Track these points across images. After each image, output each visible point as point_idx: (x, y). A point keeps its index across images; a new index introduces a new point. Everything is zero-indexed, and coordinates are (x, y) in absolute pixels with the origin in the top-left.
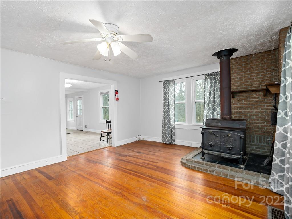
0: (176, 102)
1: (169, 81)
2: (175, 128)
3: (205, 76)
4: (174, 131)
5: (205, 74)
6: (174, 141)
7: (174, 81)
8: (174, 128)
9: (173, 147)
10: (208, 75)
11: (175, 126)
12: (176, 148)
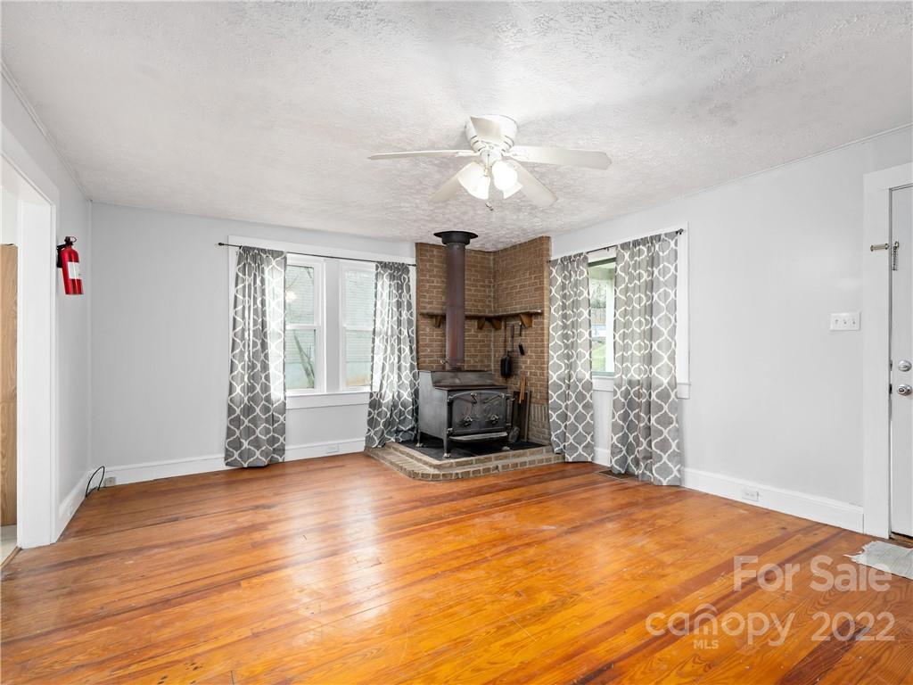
0: (287, 327)
1: (264, 251)
2: (285, 409)
3: (377, 266)
4: (282, 418)
5: (378, 262)
6: (281, 451)
7: (285, 258)
8: (283, 409)
9: (278, 472)
10: (384, 265)
11: (285, 404)
12: (288, 471)
